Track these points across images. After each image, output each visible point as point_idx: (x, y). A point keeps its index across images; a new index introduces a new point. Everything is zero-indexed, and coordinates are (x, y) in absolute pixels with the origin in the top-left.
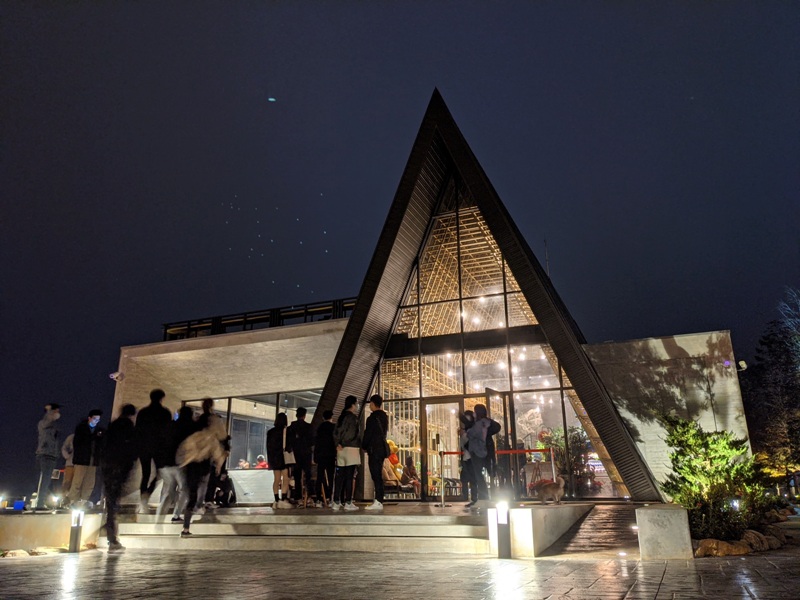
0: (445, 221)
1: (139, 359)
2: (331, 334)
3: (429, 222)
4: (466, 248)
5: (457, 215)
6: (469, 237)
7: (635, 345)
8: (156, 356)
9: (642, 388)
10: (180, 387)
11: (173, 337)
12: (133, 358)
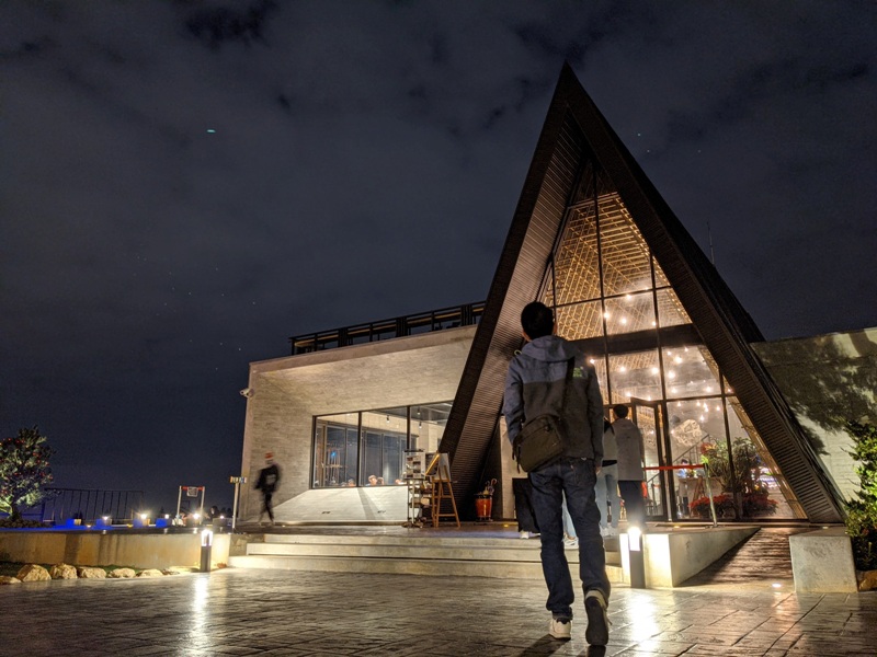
0: (583, 211)
1: (267, 374)
2: (459, 343)
3: (564, 213)
4: (610, 239)
5: (596, 203)
6: (613, 226)
7: (816, 341)
8: (284, 370)
9: (826, 391)
10: (310, 402)
11: (301, 351)
12: (262, 374)
